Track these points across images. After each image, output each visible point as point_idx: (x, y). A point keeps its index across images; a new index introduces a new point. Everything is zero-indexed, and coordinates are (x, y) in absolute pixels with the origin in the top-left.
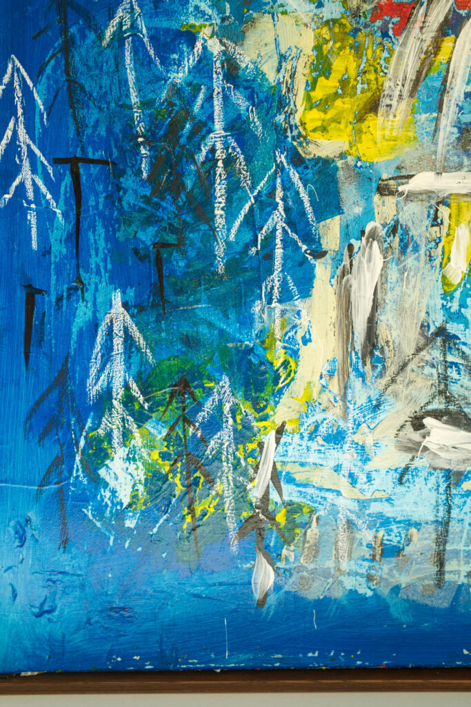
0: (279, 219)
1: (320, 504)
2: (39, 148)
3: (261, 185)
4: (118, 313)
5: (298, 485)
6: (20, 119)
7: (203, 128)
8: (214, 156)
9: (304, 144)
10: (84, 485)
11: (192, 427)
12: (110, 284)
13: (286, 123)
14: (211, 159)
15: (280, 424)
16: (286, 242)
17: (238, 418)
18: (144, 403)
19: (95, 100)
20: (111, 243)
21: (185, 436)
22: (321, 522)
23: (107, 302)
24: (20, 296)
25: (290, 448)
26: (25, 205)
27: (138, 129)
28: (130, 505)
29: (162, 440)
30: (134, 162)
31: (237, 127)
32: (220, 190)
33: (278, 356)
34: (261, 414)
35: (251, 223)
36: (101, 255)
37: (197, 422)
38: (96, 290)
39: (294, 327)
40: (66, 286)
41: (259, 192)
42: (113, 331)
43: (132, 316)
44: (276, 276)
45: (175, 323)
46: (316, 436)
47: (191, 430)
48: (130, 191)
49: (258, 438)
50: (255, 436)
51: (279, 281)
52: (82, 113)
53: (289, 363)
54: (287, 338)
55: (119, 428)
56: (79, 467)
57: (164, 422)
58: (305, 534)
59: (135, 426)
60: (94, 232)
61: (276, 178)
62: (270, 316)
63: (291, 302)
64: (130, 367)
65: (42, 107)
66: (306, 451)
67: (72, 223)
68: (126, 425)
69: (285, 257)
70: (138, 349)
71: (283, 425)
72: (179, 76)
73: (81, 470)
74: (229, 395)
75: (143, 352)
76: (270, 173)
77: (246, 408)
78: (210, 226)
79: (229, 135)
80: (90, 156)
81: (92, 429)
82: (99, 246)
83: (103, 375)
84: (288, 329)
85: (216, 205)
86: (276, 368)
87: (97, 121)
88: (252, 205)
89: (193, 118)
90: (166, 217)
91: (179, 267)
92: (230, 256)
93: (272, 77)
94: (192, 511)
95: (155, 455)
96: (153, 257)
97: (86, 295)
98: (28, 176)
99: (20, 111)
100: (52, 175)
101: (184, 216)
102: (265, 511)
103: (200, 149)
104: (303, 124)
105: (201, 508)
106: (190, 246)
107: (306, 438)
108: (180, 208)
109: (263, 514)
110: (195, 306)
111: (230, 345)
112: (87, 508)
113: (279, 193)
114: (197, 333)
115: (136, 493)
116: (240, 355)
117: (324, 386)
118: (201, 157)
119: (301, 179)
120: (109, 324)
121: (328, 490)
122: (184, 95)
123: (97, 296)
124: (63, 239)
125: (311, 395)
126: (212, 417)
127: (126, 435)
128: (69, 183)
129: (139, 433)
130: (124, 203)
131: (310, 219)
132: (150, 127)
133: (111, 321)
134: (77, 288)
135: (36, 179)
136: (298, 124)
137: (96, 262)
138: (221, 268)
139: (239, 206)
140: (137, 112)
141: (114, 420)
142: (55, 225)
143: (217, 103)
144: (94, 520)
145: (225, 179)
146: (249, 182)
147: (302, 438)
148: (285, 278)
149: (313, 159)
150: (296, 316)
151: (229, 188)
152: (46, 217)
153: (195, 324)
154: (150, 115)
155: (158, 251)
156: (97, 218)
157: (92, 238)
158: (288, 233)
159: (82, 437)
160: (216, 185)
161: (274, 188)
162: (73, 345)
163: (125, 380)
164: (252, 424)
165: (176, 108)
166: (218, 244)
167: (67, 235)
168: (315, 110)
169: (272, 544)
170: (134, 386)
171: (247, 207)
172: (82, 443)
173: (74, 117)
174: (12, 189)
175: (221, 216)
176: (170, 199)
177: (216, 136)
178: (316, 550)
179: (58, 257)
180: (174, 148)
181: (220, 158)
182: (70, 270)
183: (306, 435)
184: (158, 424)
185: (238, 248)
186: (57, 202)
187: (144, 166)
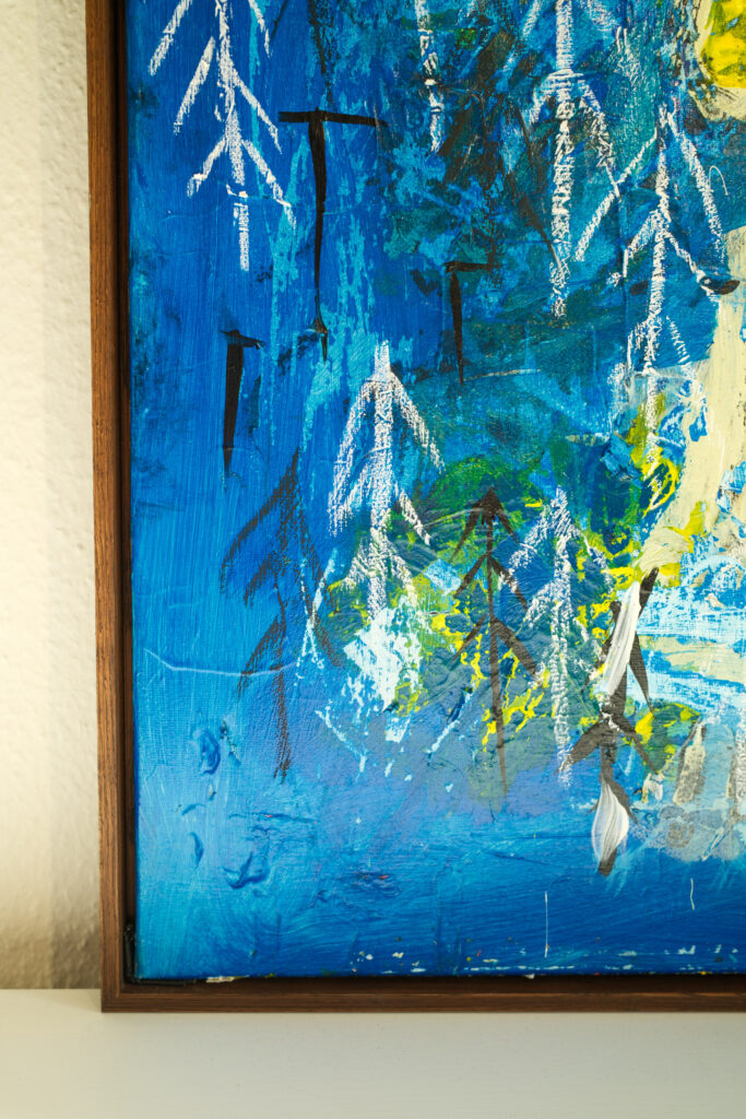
0: (660, 226)
1: (708, 705)
2: (255, 94)
3: (633, 165)
4: (384, 383)
5: (674, 674)
6: (223, 43)
7: (536, 64)
8: (554, 113)
9: (708, 96)
10: (319, 670)
11: (503, 576)
12: (372, 331)
13: (678, 58)
14: (549, 120)
15: (649, 572)
16: (671, 265)
17: (581, 560)
18: (423, 534)
19: (353, 10)
20: (375, 263)
21: (490, 590)
22: (709, 736)
23: (365, 362)
24: (219, 349)
25: (663, 613)
26: (230, 192)
27: (426, 64)
28: (395, 705)
29: (452, 598)
30: (418, 122)
31: (595, 66)
32: (562, 171)
33: (649, 458)
34: (617, 555)
35: (615, 234)
36: (357, 281)
37: (511, 566)
38: (348, 341)
39: (679, 409)
40: (296, 334)
41: (629, 177)
42: (374, 411)
43: (407, 387)
44: (651, 322)
45: (480, 400)
46: (707, 593)
47: (500, 581)
48: (410, 172)
49: (612, 595)
50: (606, 591)
51: (655, 330)
52: (332, 32)
53: (667, 469)
54: (665, 428)
55: (380, 576)
56: (312, 641)
57: (457, 567)
58: (682, 755)
59: (408, 573)
60: (346, 242)
61: (658, 153)
62: (638, 390)
63: (675, 368)
64: (402, 473)
65: (262, 22)
66: (689, 618)
67: (309, 226)
68: (393, 570)
69: (668, 291)
70: (417, 443)
71: (654, 574)
73: (314, 646)
74: (565, 523)
75: (424, 449)
76: (647, 145)
77: (593, 544)
78: (544, 235)
79: (581, 78)
80: (344, 109)
81: (336, 577)
82: (354, 265)
83: (355, 489)
84: (667, 412)
85: (555, 199)
86: (645, 478)
87: (357, 49)
88: (616, 200)
89: (521, 46)
90: (469, 219)
91: (490, 304)
92: (576, 288)
94: (497, 714)
95: (440, 622)
96: (445, 286)
97: (330, 349)
98: (235, 143)
99: (224, 28)
100: (276, 141)
101: (499, 217)
102: (618, 717)
103: (530, 101)
104: (707, 60)
105: (513, 710)
106: (508, 268)
107: (690, 596)
108: (492, 204)
109: (615, 720)
110: (514, 372)
111: (571, 438)
112: (323, 710)
113: (662, 180)
114: (517, 417)
115: (405, 685)
116: (587, 455)
117: (723, 510)
118: (532, 115)
119: (699, 155)
120: (369, 400)
121: (723, 683)
122: (506, 5)
123: (349, 351)
124: (294, 252)
125: (701, 525)
126: (536, 559)
127: (393, 587)
128: (305, 155)
129: (415, 584)
130: (399, 192)
131: (712, 226)
132: (447, 61)
133: (372, 395)
134: (316, 338)
135: (248, 148)
136: (700, 59)
137: (348, 293)
138: (559, 308)
139: (594, 200)
140: (425, 34)
141: (373, 562)
142: (280, 229)
143: (563, 20)
144: (335, 730)
145: (572, 154)
146: (611, 160)
147: (684, 595)
148: (666, 326)
149: (720, 122)
150: (682, 390)
151: (577, 169)
152: (264, 212)
153: (514, 402)
154: (447, 40)
155: (454, 276)
156: (352, 217)
157: (342, 252)
158: (673, 249)
159: (318, 590)
160: (556, 165)
161: (654, 170)
162: (306, 436)
163: (393, 495)
164: (603, 572)
165: (492, 28)
166: (556, 266)
167: (300, 247)
168: (729, 36)
169: (627, 771)
170: (408, 506)
171: (606, 203)
172: (318, 600)
173: (317, 40)
174: (208, 165)
175: (563, 218)
176: (478, 186)
177: (559, 78)
178: (699, 782)
179: (285, 283)
180: (487, 97)
181: (564, 116)
182: (304, 306)
183: (690, 591)
184: (446, 570)
185: (589, 275)
186: (284, 189)
187: (435, 128)
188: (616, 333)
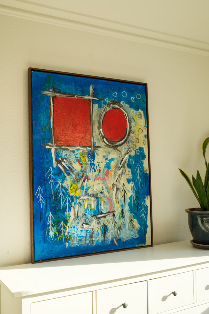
0: (68, 203)
1: (73, 235)
2: (42, 196)
4: (51, 215)
5: (70, 233)
6: (40, 193)
7: (59, 193)
9: (70, 194)
10: (47, 235)
12: (50, 211)
13: (68, 192)
14: (60, 197)
16: (68, 205)
18: (54, 225)
19: (48, 190)
20: (50, 207)
21: (58, 229)
22: (73, 237)
24: (40, 213)
25: (69, 229)
26: (40, 203)
28: (52, 238)
29: (56, 229)
31: (63, 193)
32: (61, 200)
33: (68, 218)
35: (65, 203)
37: (59, 227)
38: (48, 212)
39: (69, 215)
42: (50, 217)
44: (67, 209)
45: (57, 215)
48: (52, 201)
50: (66, 228)
52: (47, 192)
56: (47, 233)
58: (71, 239)
62: (67, 214)
63: (69, 212)
64: (52, 221)
65: (42, 191)
66: (71, 229)
69: (68, 207)
70: (53, 219)
71: (69, 226)
72: (57, 187)
74: (63, 223)
76: (66, 198)
77: (65, 225)
78: (60, 204)
80: (48, 197)
83: (49, 222)
86: (68, 220)
88: (65, 201)
90: (56, 203)
91: (57, 209)
93: (66, 187)
95: (55, 231)
96: (54, 208)
98: (41, 199)
100: (43, 199)
101: (58, 203)
104: (70, 192)
105: (60, 237)
106: (58, 206)
109: (67, 237)
110: (59, 213)
112: (47, 238)
113: (68, 200)
115: (53, 236)
116: (64, 218)
117: (73, 221)
118: (59, 196)
119: (70, 198)
121: (74, 233)
122: (57, 189)
124: (45, 206)
125: (71, 223)
126: (61, 226)
127: (52, 229)
128: (45, 200)
131: (71, 203)
134: (46, 212)
137: (48, 209)
138: (62, 209)
139: (63, 201)
140: (52, 192)
141: (51, 227)
143: (61, 190)
144: (48, 240)
146: (64, 199)
149: (71, 196)
153: (59, 215)
154: (54, 192)
156: (48, 204)
157: (48, 206)
162: (46, 219)
165: (57, 191)
166: (61, 206)
168: (71, 190)
169: (68, 241)
170: (53, 223)
172: (47, 230)
174: (39, 201)
175: (62, 203)
176: (56, 201)
177: (61, 194)
178: (73, 241)
179: (44, 208)
180: (56, 195)
182: (45, 210)
183: (71, 227)
184: (55, 227)
185: (63, 206)
186: (44, 202)
187: (53, 198)
188: (65, 210)
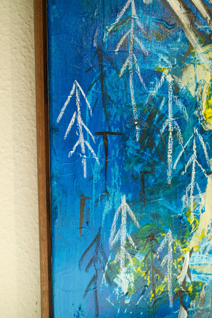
0: (194, 158)
1: (206, 281)
2: (88, 127)
3: (187, 143)
4: (124, 206)
5: (198, 274)
6: (78, 113)
7: (164, 117)
8: (168, 130)
9: (205, 124)
10: (107, 287)
11: (155, 254)
12: (121, 192)
13: (198, 115)
14: (167, 132)
15: (191, 249)
16: (197, 168)
17: (175, 248)
18: (135, 246)
19: (115, 103)
20: (122, 173)
21: (152, 259)
22: (206, 288)
23: (119, 201)
24: (78, 200)
25: (195, 259)
26: (81, 156)
27: (135, 118)
28: (127, 293)
29: (142, 262)
30: (133, 134)
31: (178, 115)
32: (170, 146)
33: (192, 219)
34: (184, 245)
35: (183, 160)
36: (117, 178)
37: (157, 252)
38: (114, 195)
39: (199, 205)
40: (100, 195)
41: (186, 146)
42: (121, 214)
43: (130, 206)
45: (149, 208)
46: (205, 252)
47: (155, 256)
48: (131, 148)
49: (182, 256)
50: (181, 255)
51: (193, 186)
52: (109, 109)
53: (196, 221)
54: (195, 211)
55: (123, 259)
56: (105, 279)
57: (143, 254)
58: (200, 295)
59: (131, 257)
60: (113, 168)
61: (193, 140)
62: (189, 202)
63: (198, 195)
64: (129, 230)
65: (90, 107)
66: (201, 259)
67: (103, 164)
68: (127, 257)
69: (196, 175)
70: (133, 222)
71: (193, 249)
72: (154, 92)
73: (105, 281)
74: (171, 238)
75: (135, 223)
76: (191, 137)
77: (178, 243)
78: (165, 163)
79: (175, 120)
80: (113, 131)
81: (111, 261)
82: (116, 174)
83: (117, 235)
84: (196, 207)
85: (168, 153)
86: (190, 224)
87: (116, 114)
88: (183, 152)
89: (160, 112)
90: (146, 159)
91: (152, 182)
92: (174, 176)
93: (193, 93)
94: (154, 292)
95: (139, 269)
96: (140, 179)
97: (109, 198)
98: (82, 142)
99: (79, 109)
100: (94, 141)
101: (154, 159)
103: (162, 127)
104: (205, 115)
105: (158, 290)
106: (157, 172)
107: (201, 253)
108: (153, 155)
109: (183, 288)
110: (158, 200)
111: (172, 216)
112: (108, 298)
113: (195, 147)
114: (159, 212)
115: (130, 287)
116: (176, 220)
117: (209, 230)
118: (162, 131)
119: (203, 140)
120: (120, 211)
121: (209, 274)
122: (156, 101)
123: (115, 198)
124: (99, 172)
125: (204, 235)
126: (164, 249)
127: (127, 261)
128: (102, 144)
129: (132, 260)
130: (128, 153)
131: (206, 158)
132: (140, 117)
133: (121, 210)
134: (105, 195)
135: (86, 143)
136: (203, 115)
137: (114, 182)
138: (169, 182)
139: (178, 153)
140: (135, 109)
141: (122, 255)
142: (95, 165)
143: (170, 105)
144: (111, 303)
145: (172, 141)
146: (182, 142)
147: (200, 253)
148: (195, 184)
149: (208, 131)
150: (199, 201)
151: (174, 145)
152: (91, 162)
153: (158, 208)
154: (140, 111)
155: (142, 175)
156: (115, 161)
157: (113, 170)
158: (197, 164)
159: (106, 265)
160: (168, 144)
161: (192, 144)
162: (103, 223)
163: (126, 236)
164: (180, 250)
165: (152, 108)
166: (169, 171)
167: (101, 170)
168: (210, 109)
169: (186, 301)
170: (130, 239)
171: (181, 153)
172: (106, 268)
173: (105, 111)
174: (74, 148)
175: (170, 158)
176: (149, 151)
177: (169, 121)
178: (204, 301)
179: (97, 180)
180: (151, 126)
181: (170, 131)
182: (102, 187)
183: (201, 252)
184: (140, 255)
185: (177, 172)
186: (96, 154)
187: (137, 135)
188: (184, 187)
